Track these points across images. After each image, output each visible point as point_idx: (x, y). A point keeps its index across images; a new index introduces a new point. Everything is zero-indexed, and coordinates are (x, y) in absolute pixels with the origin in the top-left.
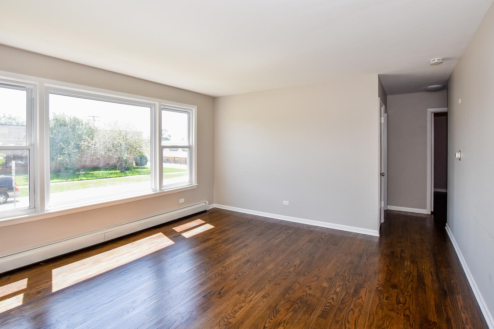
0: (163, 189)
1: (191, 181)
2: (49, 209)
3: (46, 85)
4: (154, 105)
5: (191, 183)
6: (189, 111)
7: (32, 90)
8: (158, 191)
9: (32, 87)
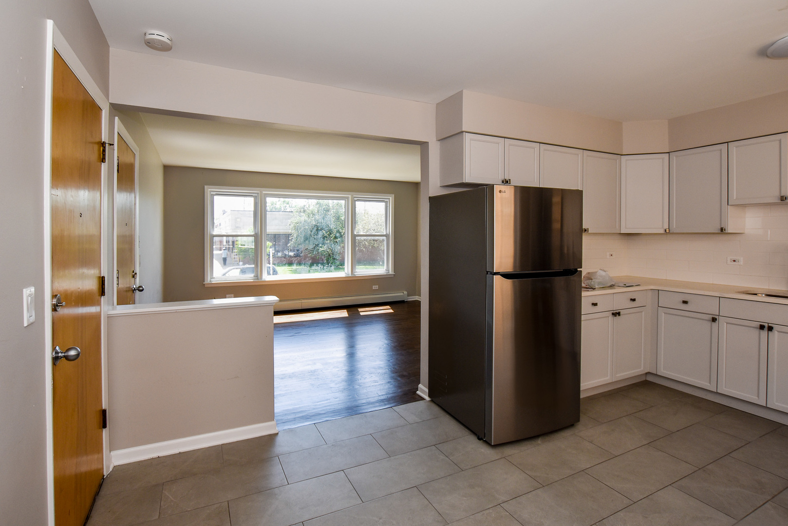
0: (355, 274)
1: (388, 270)
2: (265, 278)
3: (264, 192)
4: (348, 198)
5: (387, 272)
6: (386, 200)
7: (256, 196)
8: (350, 275)
9: (256, 195)
